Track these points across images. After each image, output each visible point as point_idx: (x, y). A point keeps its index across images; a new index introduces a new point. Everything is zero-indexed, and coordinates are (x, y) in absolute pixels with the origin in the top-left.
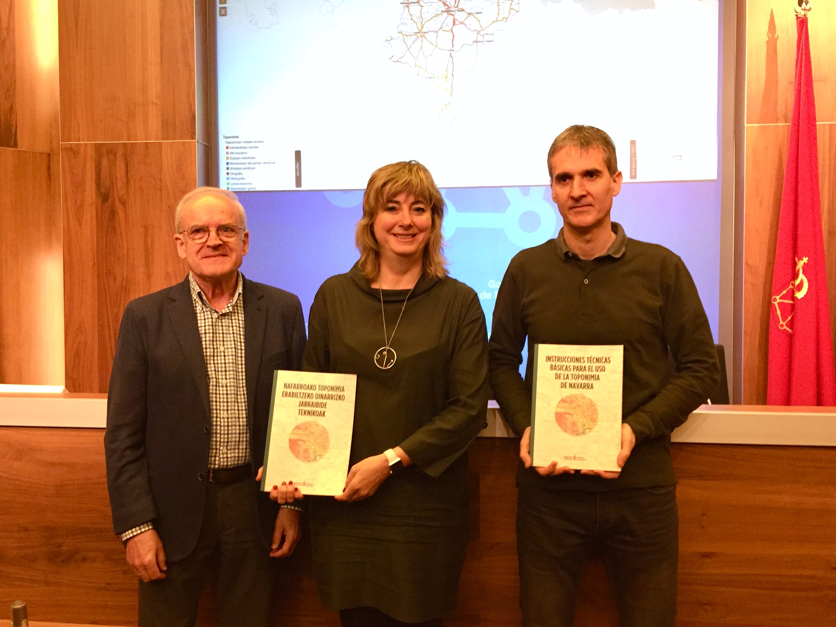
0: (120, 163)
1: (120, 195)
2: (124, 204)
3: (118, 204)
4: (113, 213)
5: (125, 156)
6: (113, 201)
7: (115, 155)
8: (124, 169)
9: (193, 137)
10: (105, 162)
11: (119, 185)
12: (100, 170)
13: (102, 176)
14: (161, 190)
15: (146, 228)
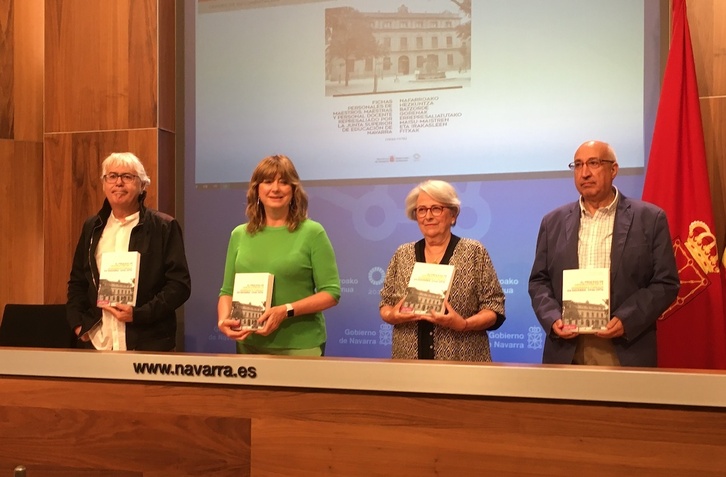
0: (93, 151)
1: (92, 179)
2: (95, 188)
3: (90, 188)
4: (86, 196)
5: (97, 145)
6: (87, 185)
7: (89, 143)
8: (96, 155)
9: (155, 126)
10: (80, 150)
11: (92, 170)
12: (76, 157)
13: (78, 163)
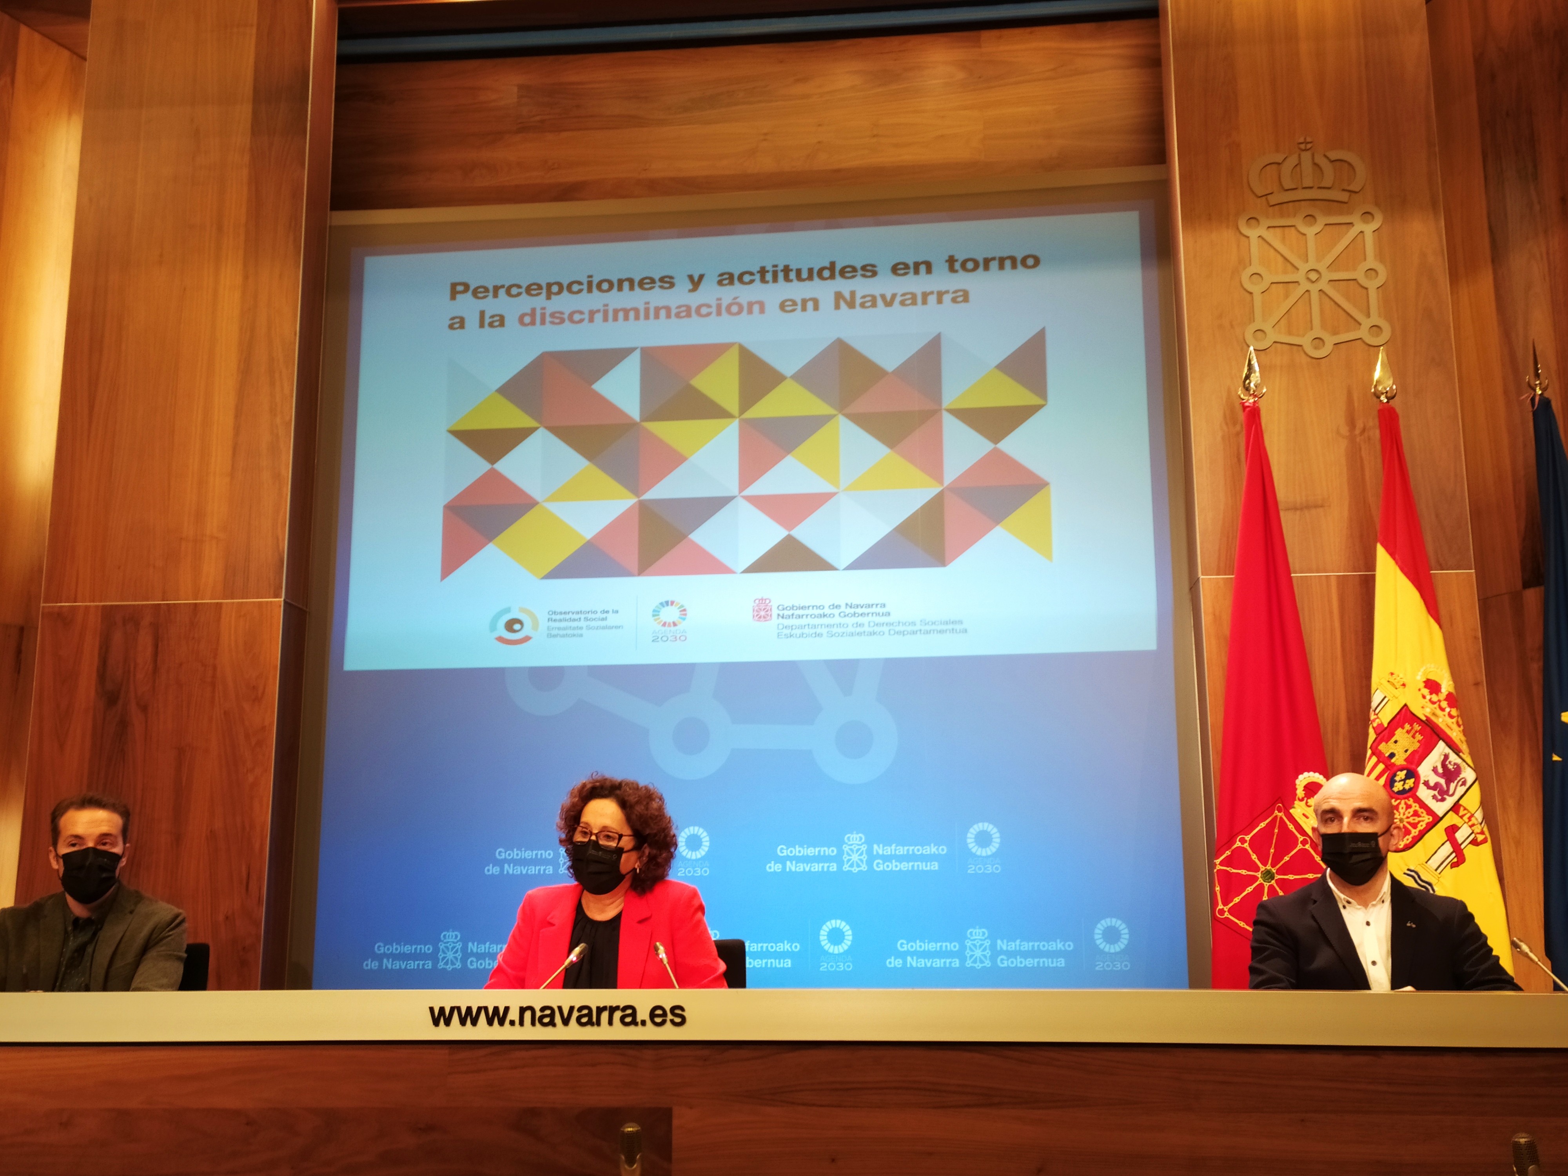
0: (145, 639)
1: (139, 693)
2: (144, 708)
3: (134, 710)
4: (124, 725)
6: (126, 704)
7: (138, 623)
8: (150, 647)
9: (276, 595)
10: (117, 634)
11: (140, 676)
12: (107, 650)
13: (111, 660)
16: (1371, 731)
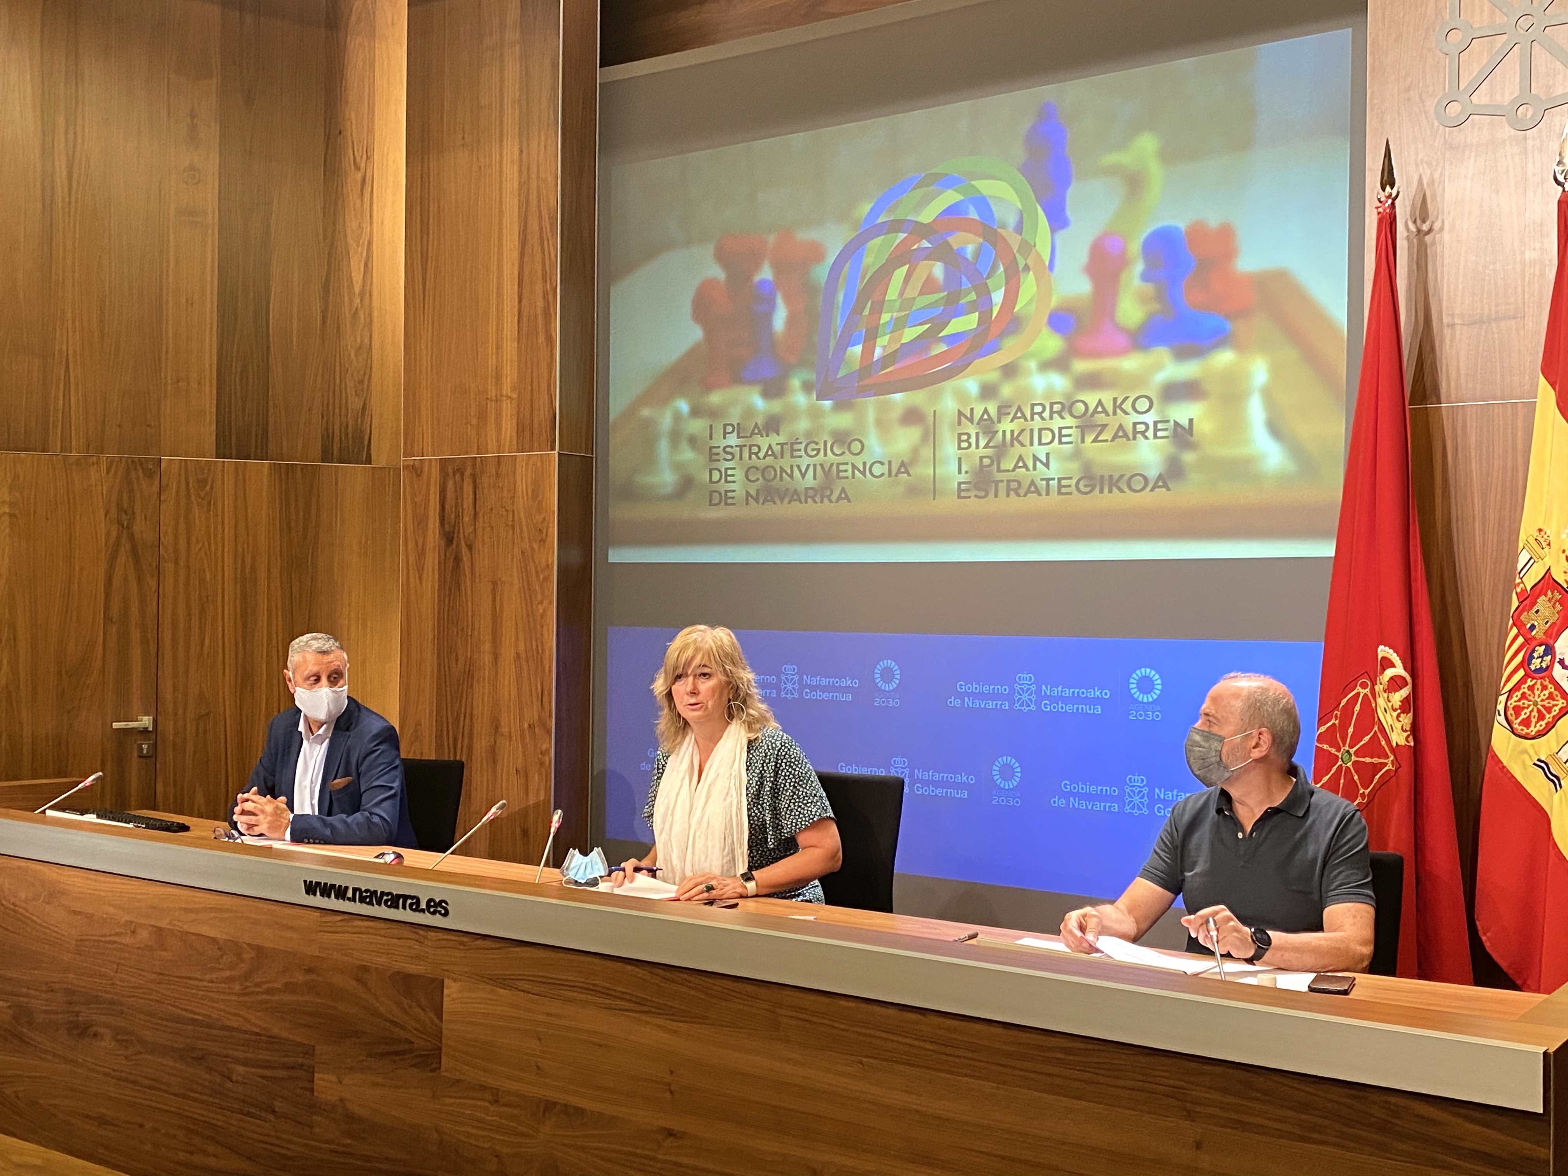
0: (468, 489)
1: (466, 534)
2: (470, 547)
3: (464, 549)
4: (458, 560)
5: (475, 478)
6: (458, 544)
7: (462, 474)
8: (471, 496)
9: (553, 449)
10: (450, 485)
11: (466, 519)
12: (445, 497)
13: (447, 507)
14: (513, 527)
15: (495, 584)
16: (1514, 596)
